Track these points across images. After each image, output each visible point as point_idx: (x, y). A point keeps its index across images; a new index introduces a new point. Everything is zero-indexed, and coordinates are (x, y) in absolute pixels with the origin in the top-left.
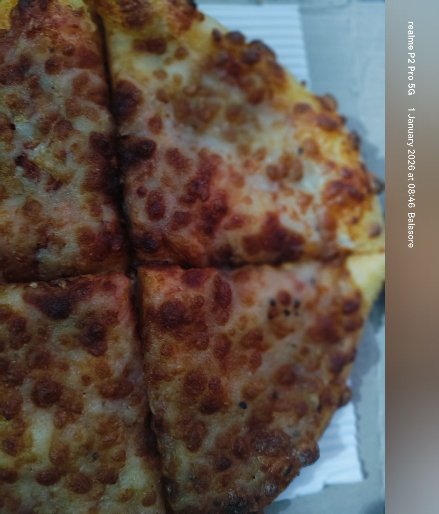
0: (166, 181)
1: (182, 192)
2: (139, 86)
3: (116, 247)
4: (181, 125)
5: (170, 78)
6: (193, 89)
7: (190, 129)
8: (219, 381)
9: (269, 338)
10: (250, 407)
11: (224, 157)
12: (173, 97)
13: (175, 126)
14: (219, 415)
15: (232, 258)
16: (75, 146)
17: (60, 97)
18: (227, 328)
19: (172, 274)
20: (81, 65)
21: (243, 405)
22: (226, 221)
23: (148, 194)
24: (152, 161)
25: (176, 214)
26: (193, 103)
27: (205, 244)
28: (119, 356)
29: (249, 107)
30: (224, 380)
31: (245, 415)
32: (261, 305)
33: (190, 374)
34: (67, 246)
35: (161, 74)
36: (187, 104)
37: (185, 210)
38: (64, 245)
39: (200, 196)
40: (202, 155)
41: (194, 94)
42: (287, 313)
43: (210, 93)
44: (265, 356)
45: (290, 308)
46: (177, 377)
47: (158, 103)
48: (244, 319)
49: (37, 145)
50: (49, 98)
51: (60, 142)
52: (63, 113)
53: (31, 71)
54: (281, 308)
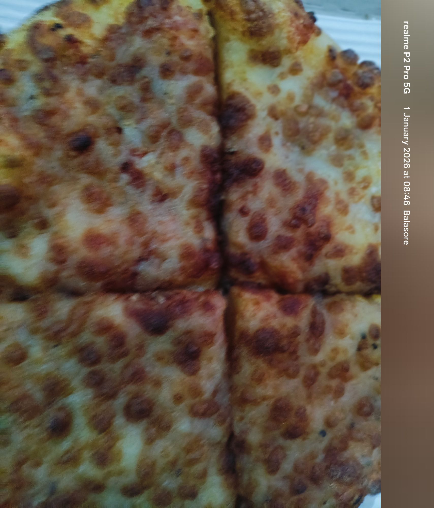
0: (271, 203)
1: (286, 215)
2: (253, 101)
3: (214, 265)
4: (289, 144)
5: (283, 95)
6: (304, 108)
7: (297, 149)
8: (305, 410)
9: (354, 369)
10: (329, 436)
11: (331, 183)
12: (283, 114)
13: (284, 145)
14: (298, 441)
15: (327, 287)
16: (186, 159)
17: (173, 104)
19: (268, 298)
20: (197, 72)
21: (323, 433)
22: (328, 248)
23: (251, 213)
24: (258, 180)
25: (279, 237)
26: (303, 123)
27: (304, 270)
28: (211, 376)
29: (358, 132)
30: (309, 409)
31: (324, 443)
32: (352, 338)
33: (278, 401)
34: (167, 261)
35: (275, 90)
36: (297, 123)
37: (289, 234)
38: (165, 260)
39: (305, 221)
40: (309, 178)
41: (304, 114)
42: (375, 347)
43: (320, 114)
44: (349, 386)
45: (378, 342)
46: (265, 403)
47: (269, 120)
48: (335, 350)
49: (145, 154)
50: (162, 104)
51: (171, 154)
52: (174, 121)
53: (145, 72)
54: (370, 341)
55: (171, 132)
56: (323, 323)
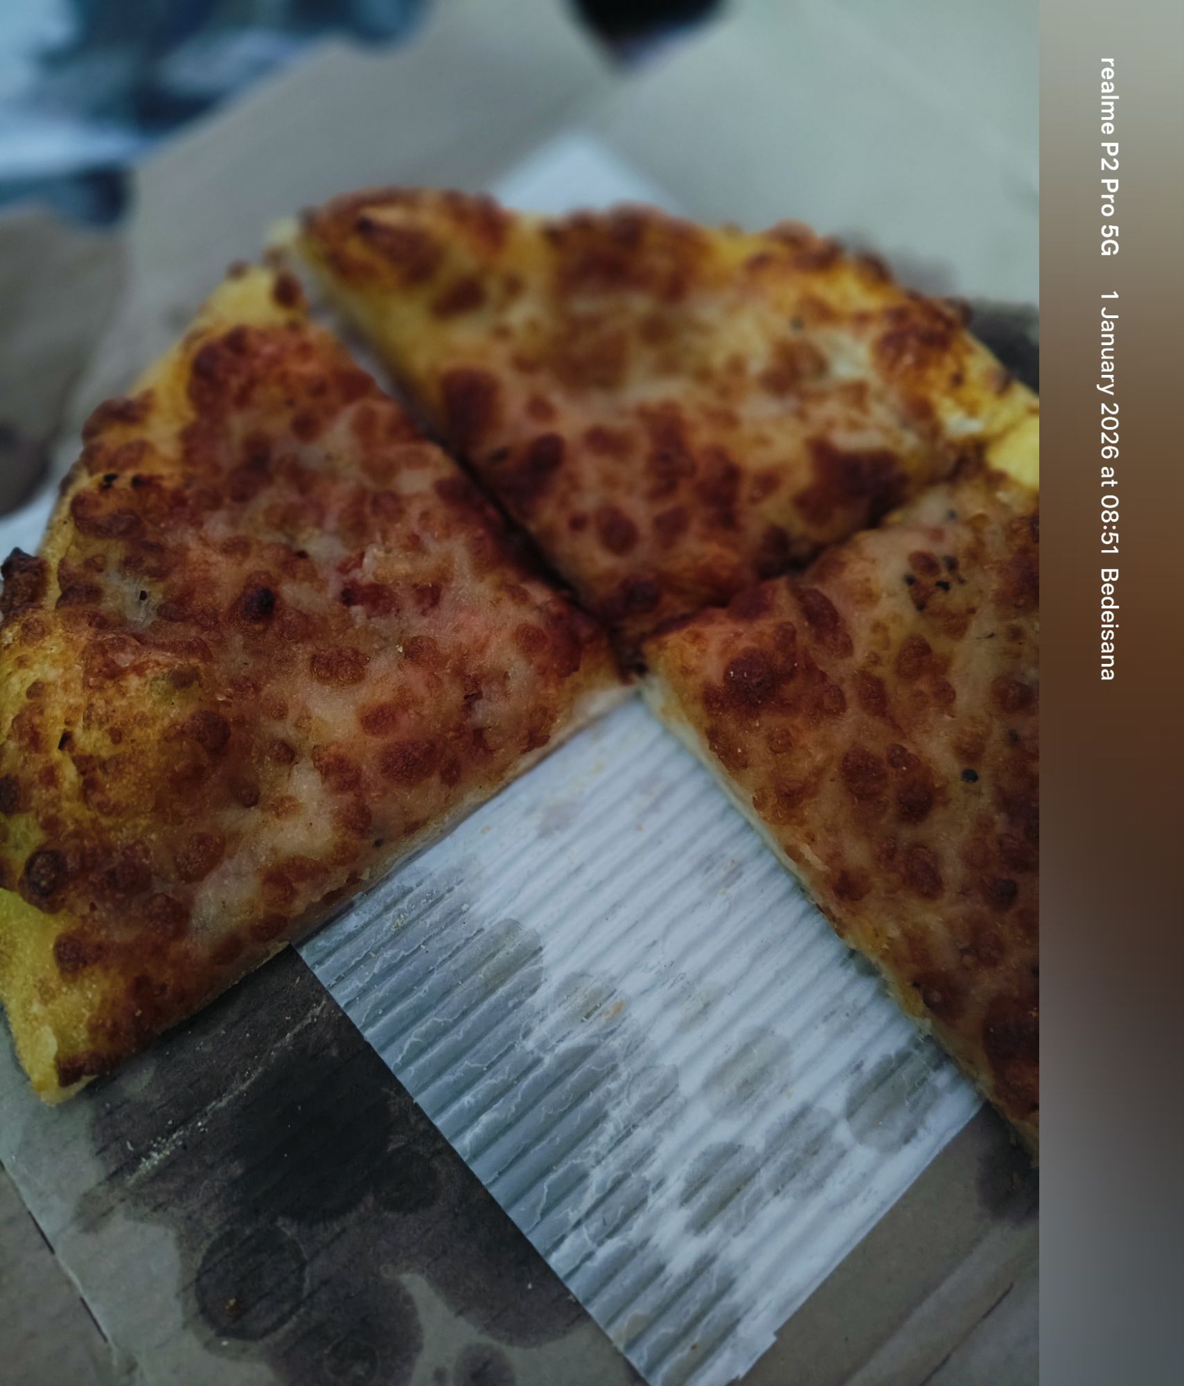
8: (903, 750)
9: (941, 645)
10: (984, 773)
14: (939, 813)
16: (425, 516)
17: (349, 464)
18: (860, 655)
20: (348, 400)
21: (970, 776)
23: (591, 518)
30: (909, 745)
31: (984, 790)
32: (892, 595)
33: (846, 760)
34: (510, 676)
38: (505, 677)
42: (945, 586)
44: (953, 678)
45: (944, 575)
46: (826, 777)
48: (878, 627)
49: (362, 556)
50: (333, 476)
51: (398, 525)
52: (369, 484)
53: (276, 455)
54: (928, 581)
55: (376, 502)
56: (826, 602)
